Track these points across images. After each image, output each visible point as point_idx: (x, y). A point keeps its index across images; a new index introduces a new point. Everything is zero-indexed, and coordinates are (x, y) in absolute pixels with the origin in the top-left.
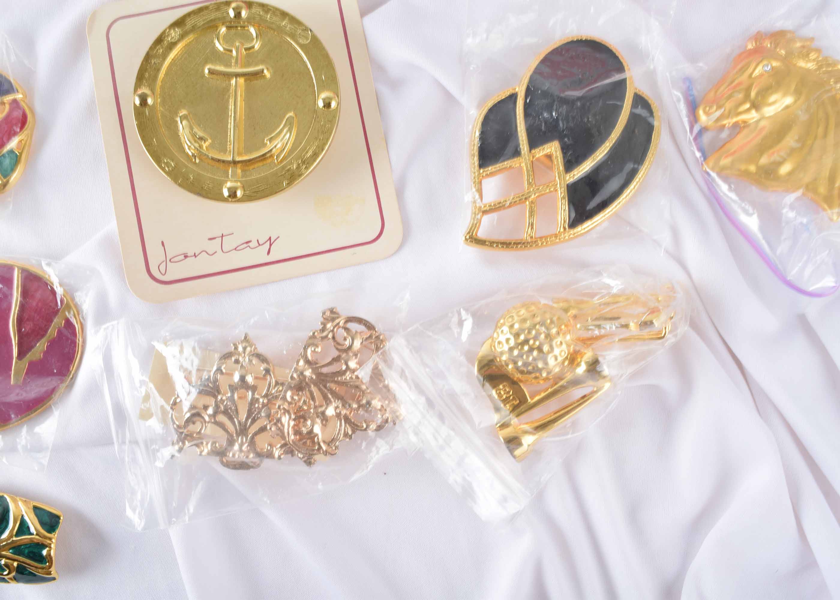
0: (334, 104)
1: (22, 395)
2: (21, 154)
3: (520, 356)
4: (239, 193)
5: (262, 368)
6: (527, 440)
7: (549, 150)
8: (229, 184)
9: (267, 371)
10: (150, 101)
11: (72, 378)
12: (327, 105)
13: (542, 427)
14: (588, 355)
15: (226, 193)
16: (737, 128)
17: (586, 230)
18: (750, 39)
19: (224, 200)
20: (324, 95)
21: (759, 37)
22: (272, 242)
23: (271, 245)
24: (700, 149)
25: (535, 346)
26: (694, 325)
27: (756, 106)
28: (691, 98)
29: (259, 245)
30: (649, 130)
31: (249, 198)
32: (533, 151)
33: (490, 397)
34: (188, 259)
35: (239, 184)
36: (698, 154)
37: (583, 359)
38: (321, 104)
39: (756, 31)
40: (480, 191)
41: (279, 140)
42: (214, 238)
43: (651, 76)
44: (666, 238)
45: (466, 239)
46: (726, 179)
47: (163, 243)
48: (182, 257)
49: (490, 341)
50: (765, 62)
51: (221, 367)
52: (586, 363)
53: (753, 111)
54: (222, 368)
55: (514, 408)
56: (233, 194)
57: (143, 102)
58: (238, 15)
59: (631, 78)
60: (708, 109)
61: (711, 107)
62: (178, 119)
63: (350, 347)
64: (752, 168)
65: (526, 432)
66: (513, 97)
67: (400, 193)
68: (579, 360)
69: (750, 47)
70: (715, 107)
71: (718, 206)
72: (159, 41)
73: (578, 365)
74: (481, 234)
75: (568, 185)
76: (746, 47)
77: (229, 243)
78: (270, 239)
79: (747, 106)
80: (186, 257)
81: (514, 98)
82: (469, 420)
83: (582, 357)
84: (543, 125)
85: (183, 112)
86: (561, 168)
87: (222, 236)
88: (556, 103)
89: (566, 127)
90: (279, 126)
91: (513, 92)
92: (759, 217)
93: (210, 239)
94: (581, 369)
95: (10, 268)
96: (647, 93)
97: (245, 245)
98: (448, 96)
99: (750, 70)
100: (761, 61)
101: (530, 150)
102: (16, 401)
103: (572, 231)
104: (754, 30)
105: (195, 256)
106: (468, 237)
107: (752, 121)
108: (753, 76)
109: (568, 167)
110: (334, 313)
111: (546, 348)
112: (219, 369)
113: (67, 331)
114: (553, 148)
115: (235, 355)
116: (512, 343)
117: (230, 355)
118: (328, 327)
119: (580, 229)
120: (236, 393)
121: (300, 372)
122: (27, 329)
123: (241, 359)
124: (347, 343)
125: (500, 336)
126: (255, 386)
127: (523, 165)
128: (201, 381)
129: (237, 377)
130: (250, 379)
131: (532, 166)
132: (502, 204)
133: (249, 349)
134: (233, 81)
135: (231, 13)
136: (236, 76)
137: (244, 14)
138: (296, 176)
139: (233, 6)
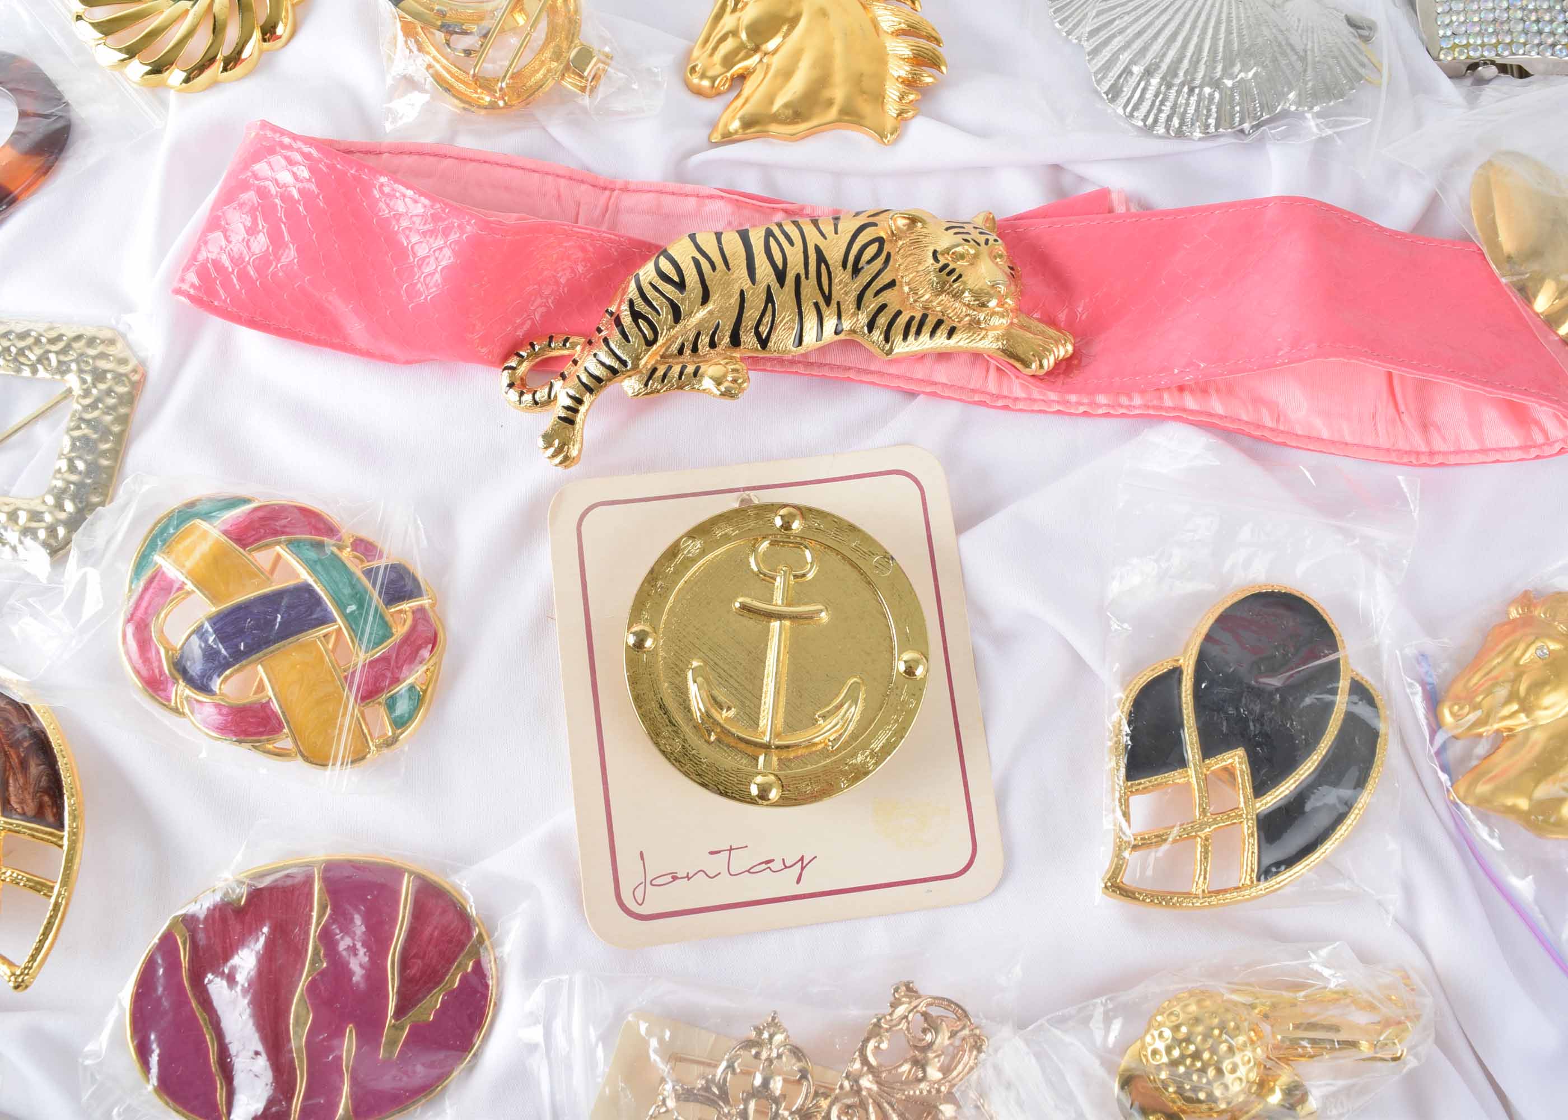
0: (920, 672)
1: (400, 1080)
2: (425, 692)
3: (1188, 1075)
4: (774, 794)
5: (795, 1068)
7: (1230, 761)
8: (759, 779)
9: (804, 1075)
10: (649, 643)
11: (475, 1055)
12: (910, 672)
14: (1285, 1077)
15: (754, 791)
16: (1500, 739)
17: (1282, 884)
18: (1514, 602)
19: (752, 801)
20: (907, 656)
21: (1527, 600)
22: (805, 863)
23: (803, 868)
24: (1444, 769)
25: (1213, 1062)
26: (1442, 1043)
27: (1526, 708)
28: (1428, 687)
29: (786, 867)
30: (1373, 736)
31: (785, 801)
32: (1207, 761)
34: (677, 881)
35: (772, 778)
36: (1444, 777)
37: (1278, 1083)
38: (902, 667)
39: (1523, 590)
40: (1126, 815)
41: (839, 717)
42: (719, 852)
43: (1374, 654)
44: (1395, 899)
45: (1106, 887)
46: (1484, 819)
47: (642, 854)
48: (669, 878)
49: (1138, 1044)
50: (1539, 644)
51: (733, 1063)
52: (1282, 1090)
53: (1522, 716)
54: (736, 1065)
56: (763, 795)
57: (639, 645)
58: (787, 526)
59: (1346, 657)
60: (1456, 708)
61: (1461, 708)
62: (690, 674)
63: (931, 1045)
64: (1523, 804)
66: (1176, 673)
67: (1001, 803)
68: (1272, 1084)
69: (1514, 614)
70: (1467, 709)
71: (1470, 854)
73: (1272, 1090)
74: (1127, 879)
75: (1257, 815)
76: (1508, 613)
77: (741, 861)
78: (802, 859)
79: (1515, 707)
80: (675, 878)
81: (1176, 675)
83: (1275, 1081)
84: (1225, 723)
85: (695, 664)
86: (1249, 791)
87: (731, 849)
88: (1245, 694)
89: (1260, 732)
90: (837, 695)
91: (1176, 665)
92: (1536, 881)
93: (712, 853)
94: (1275, 1098)
95: (396, 872)
96: (1369, 680)
97: (764, 866)
98: (1078, 661)
99: (1517, 653)
100: (1533, 642)
101: (1203, 760)
102: (394, 1089)
103: (1263, 885)
104: (1519, 587)
105: (688, 878)
106: (1109, 884)
107: (1519, 729)
108: (1522, 662)
109: (1260, 789)
110: (910, 990)
111: (1226, 1066)
112: (730, 1066)
113: (474, 980)
114: (1236, 759)
115: (757, 1043)
116: (1176, 1053)
117: (748, 1044)
118: (901, 1010)
119: (1274, 882)
120: (752, 1105)
121: (854, 1079)
122: (413, 971)
123: (764, 1055)
124: (929, 1037)
125: (1157, 1042)
126: (784, 1096)
127: (1194, 781)
128: (700, 1083)
129: (758, 1081)
130: (777, 1085)
131: (1206, 783)
132: (1161, 839)
133: (779, 1038)
134: (775, 625)
135: (778, 522)
136: (780, 616)
137: (796, 525)
138: (860, 773)
139: (782, 512)
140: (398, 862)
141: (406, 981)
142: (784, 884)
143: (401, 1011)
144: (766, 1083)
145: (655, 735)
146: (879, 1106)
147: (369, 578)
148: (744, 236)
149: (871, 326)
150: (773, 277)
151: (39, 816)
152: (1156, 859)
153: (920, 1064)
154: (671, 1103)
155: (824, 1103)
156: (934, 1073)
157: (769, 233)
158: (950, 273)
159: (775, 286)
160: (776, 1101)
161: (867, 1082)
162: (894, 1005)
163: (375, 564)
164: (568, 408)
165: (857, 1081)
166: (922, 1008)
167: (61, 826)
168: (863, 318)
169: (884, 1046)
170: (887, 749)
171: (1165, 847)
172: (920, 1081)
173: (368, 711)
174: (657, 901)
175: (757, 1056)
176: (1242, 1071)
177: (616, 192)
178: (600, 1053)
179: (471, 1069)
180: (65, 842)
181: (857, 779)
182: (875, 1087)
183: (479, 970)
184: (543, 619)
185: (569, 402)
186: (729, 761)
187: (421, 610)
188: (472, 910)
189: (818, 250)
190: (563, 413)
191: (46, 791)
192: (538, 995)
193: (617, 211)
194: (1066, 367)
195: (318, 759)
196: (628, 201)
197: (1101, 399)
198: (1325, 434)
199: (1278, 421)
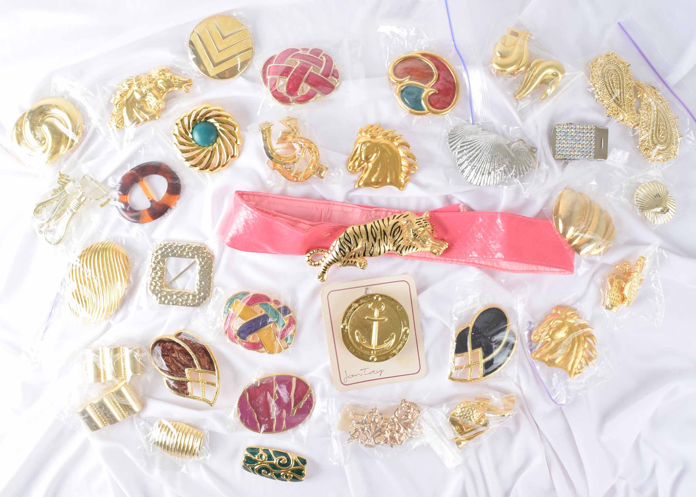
0: (408, 332)
1: (296, 420)
2: (293, 336)
4: (375, 360)
5: (381, 417)
6: (463, 443)
7: (478, 351)
8: (372, 357)
9: (382, 419)
10: (346, 328)
11: (311, 414)
12: (406, 331)
13: (469, 439)
15: (371, 359)
16: (544, 343)
17: (489, 377)
18: (554, 308)
19: (370, 361)
20: (404, 328)
21: (557, 308)
24: (530, 350)
25: (469, 416)
26: (522, 409)
27: (551, 337)
28: (530, 331)
29: (378, 373)
30: (513, 345)
31: (378, 361)
33: (453, 430)
34: (354, 377)
35: (375, 357)
38: (404, 331)
40: (454, 362)
43: (517, 323)
44: (515, 380)
45: (449, 378)
47: (346, 372)
48: (352, 376)
49: (454, 412)
52: (484, 421)
53: (550, 339)
55: (460, 433)
56: (373, 360)
57: (344, 328)
58: (377, 299)
61: (535, 336)
62: (356, 334)
64: (547, 359)
65: (463, 441)
66: (468, 328)
67: (426, 357)
69: (553, 312)
70: (537, 337)
72: (350, 308)
74: (453, 376)
75: (484, 363)
77: (367, 371)
78: (381, 372)
79: (548, 337)
82: (445, 436)
84: (477, 343)
85: (357, 332)
86: (482, 357)
90: (389, 337)
91: (468, 326)
93: (361, 371)
94: (482, 423)
95: (291, 377)
96: (515, 330)
97: (373, 373)
99: (551, 323)
100: (555, 320)
101: (472, 350)
102: (295, 422)
103: (483, 378)
105: (356, 376)
108: (551, 326)
109: (484, 358)
110: (405, 402)
111: (472, 417)
112: (367, 417)
113: (310, 399)
114: (480, 351)
115: (372, 412)
116: (461, 414)
117: (370, 413)
118: (403, 405)
119: (486, 377)
120: (371, 424)
121: (393, 419)
122: (296, 397)
123: (374, 414)
124: (409, 411)
125: (458, 411)
126: (378, 423)
127: (469, 354)
128: (361, 421)
129: (373, 420)
130: (377, 420)
131: (472, 355)
132: (461, 368)
133: (377, 411)
134: (375, 323)
135: (375, 298)
136: (376, 321)
137: (380, 299)
138: (394, 355)
139: (376, 296)
140: (292, 375)
141: (295, 400)
142: (377, 376)
143: (295, 406)
144: (374, 420)
145: (348, 348)
146: (398, 424)
147: (279, 311)
148: (365, 226)
149: (397, 250)
150: (373, 239)
151: (209, 369)
152: (460, 373)
153: (407, 416)
154: (355, 425)
155: (387, 424)
156: (410, 417)
157: (372, 227)
158: (417, 236)
159: (374, 242)
160: (377, 424)
161: (396, 420)
162: (402, 404)
163: (280, 306)
164: (324, 269)
165: (393, 420)
166: (407, 405)
167: (214, 370)
168: (395, 248)
169: (399, 412)
170: (400, 350)
171: (461, 370)
172: (407, 419)
173: (281, 341)
174: (349, 381)
175: (373, 415)
176: (475, 418)
177: (331, 205)
178: (339, 414)
179: (310, 417)
180: (217, 375)
181: (393, 356)
182: (397, 421)
183: (311, 397)
184: (320, 316)
185: (324, 268)
186: (365, 352)
187: (291, 316)
188: (309, 385)
189: (384, 231)
190: (323, 271)
191: (210, 363)
192: (325, 402)
193: (332, 210)
194: (446, 251)
195: (271, 352)
196: (335, 208)
197: (455, 260)
198: (510, 269)
199: (498, 265)
